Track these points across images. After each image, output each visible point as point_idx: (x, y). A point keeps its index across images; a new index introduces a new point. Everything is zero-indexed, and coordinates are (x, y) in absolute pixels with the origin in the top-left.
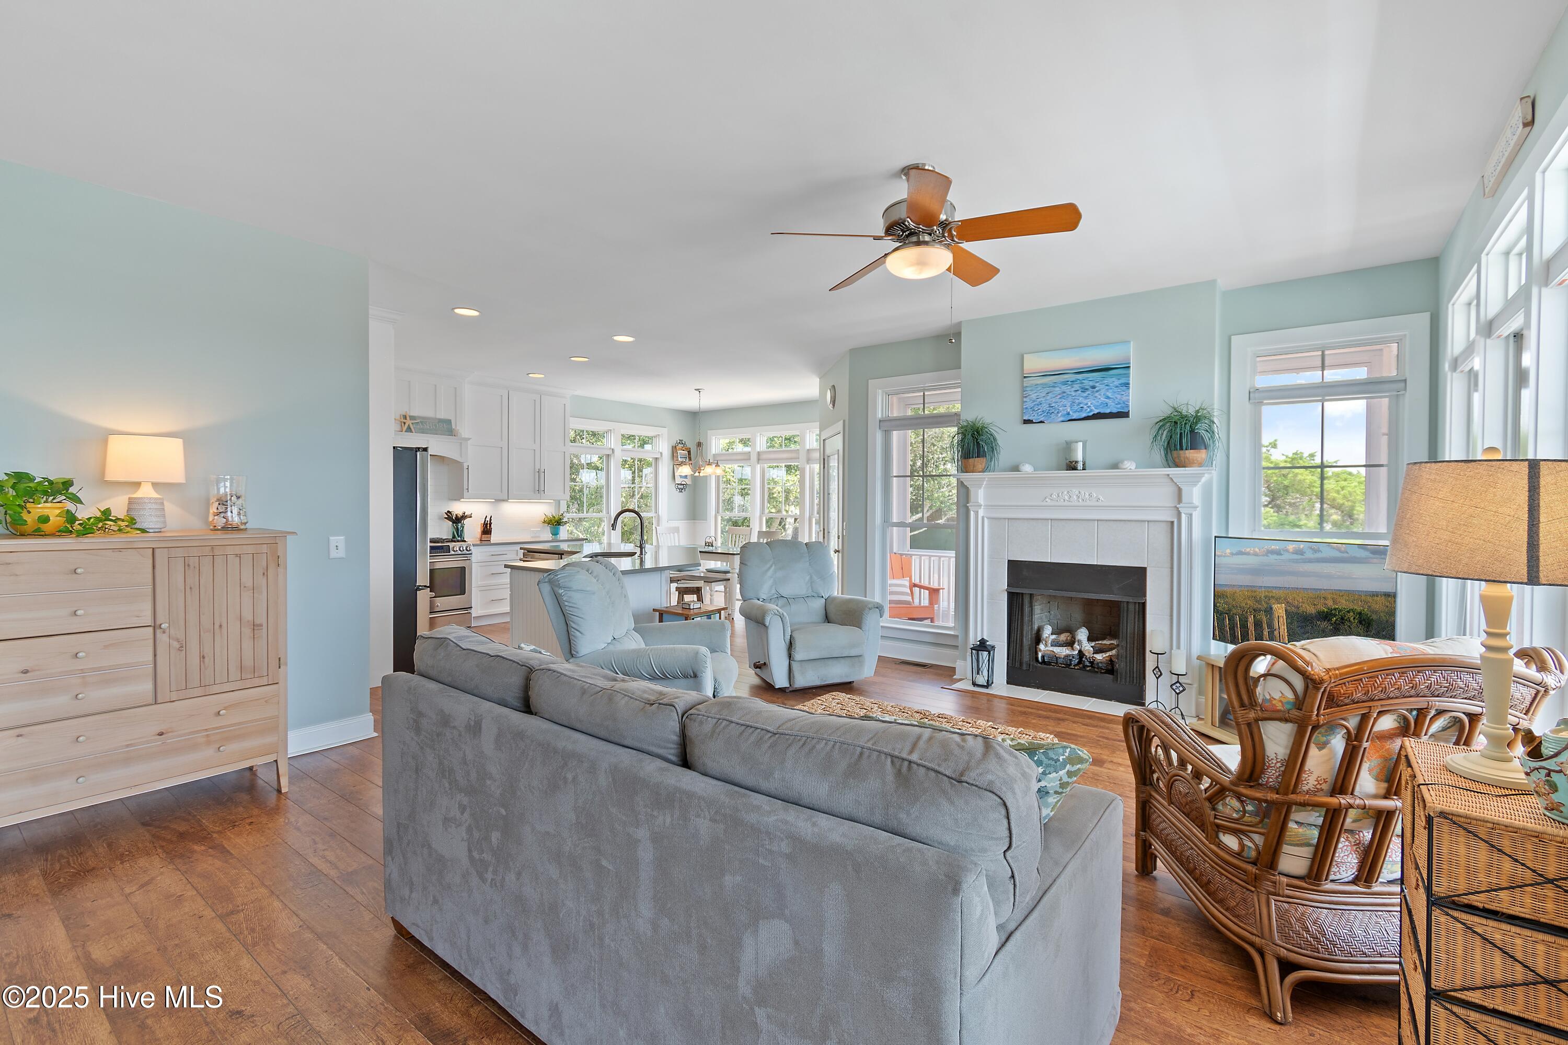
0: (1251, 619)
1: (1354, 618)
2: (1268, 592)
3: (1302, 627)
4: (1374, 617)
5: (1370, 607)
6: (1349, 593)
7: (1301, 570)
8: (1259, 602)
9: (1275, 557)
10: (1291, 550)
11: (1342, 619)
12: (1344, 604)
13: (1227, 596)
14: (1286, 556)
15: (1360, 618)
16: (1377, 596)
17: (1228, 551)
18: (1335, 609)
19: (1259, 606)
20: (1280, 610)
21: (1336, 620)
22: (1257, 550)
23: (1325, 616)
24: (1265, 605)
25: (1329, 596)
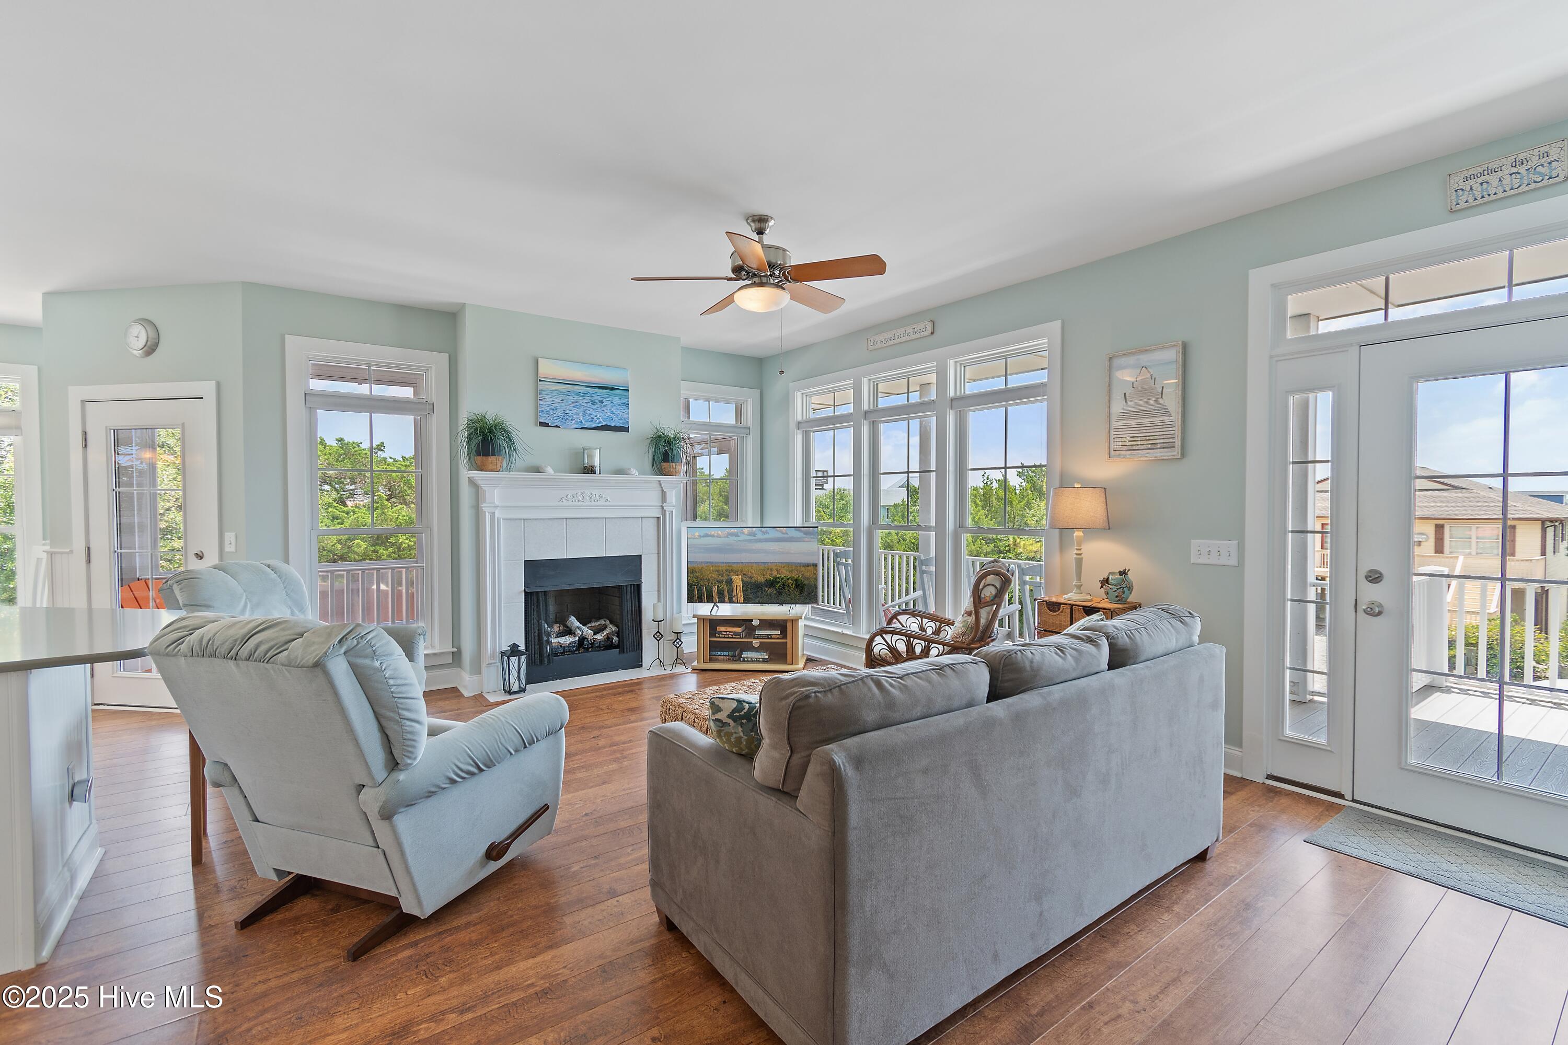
0: (715, 589)
1: (792, 583)
2: (729, 566)
3: (754, 593)
4: (806, 582)
5: (803, 575)
6: (789, 565)
8: (721, 575)
9: (734, 538)
10: (746, 534)
11: (784, 585)
12: (785, 574)
13: (696, 572)
14: (742, 538)
15: (796, 583)
16: (808, 566)
17: (697, 536)
18: (778, 578)
19: (721, 578)
20: (737, 580)
21: (780, 585)
22: (720, 532)
23: (771, 583)
24: (726, 577)
25: (774, 568)
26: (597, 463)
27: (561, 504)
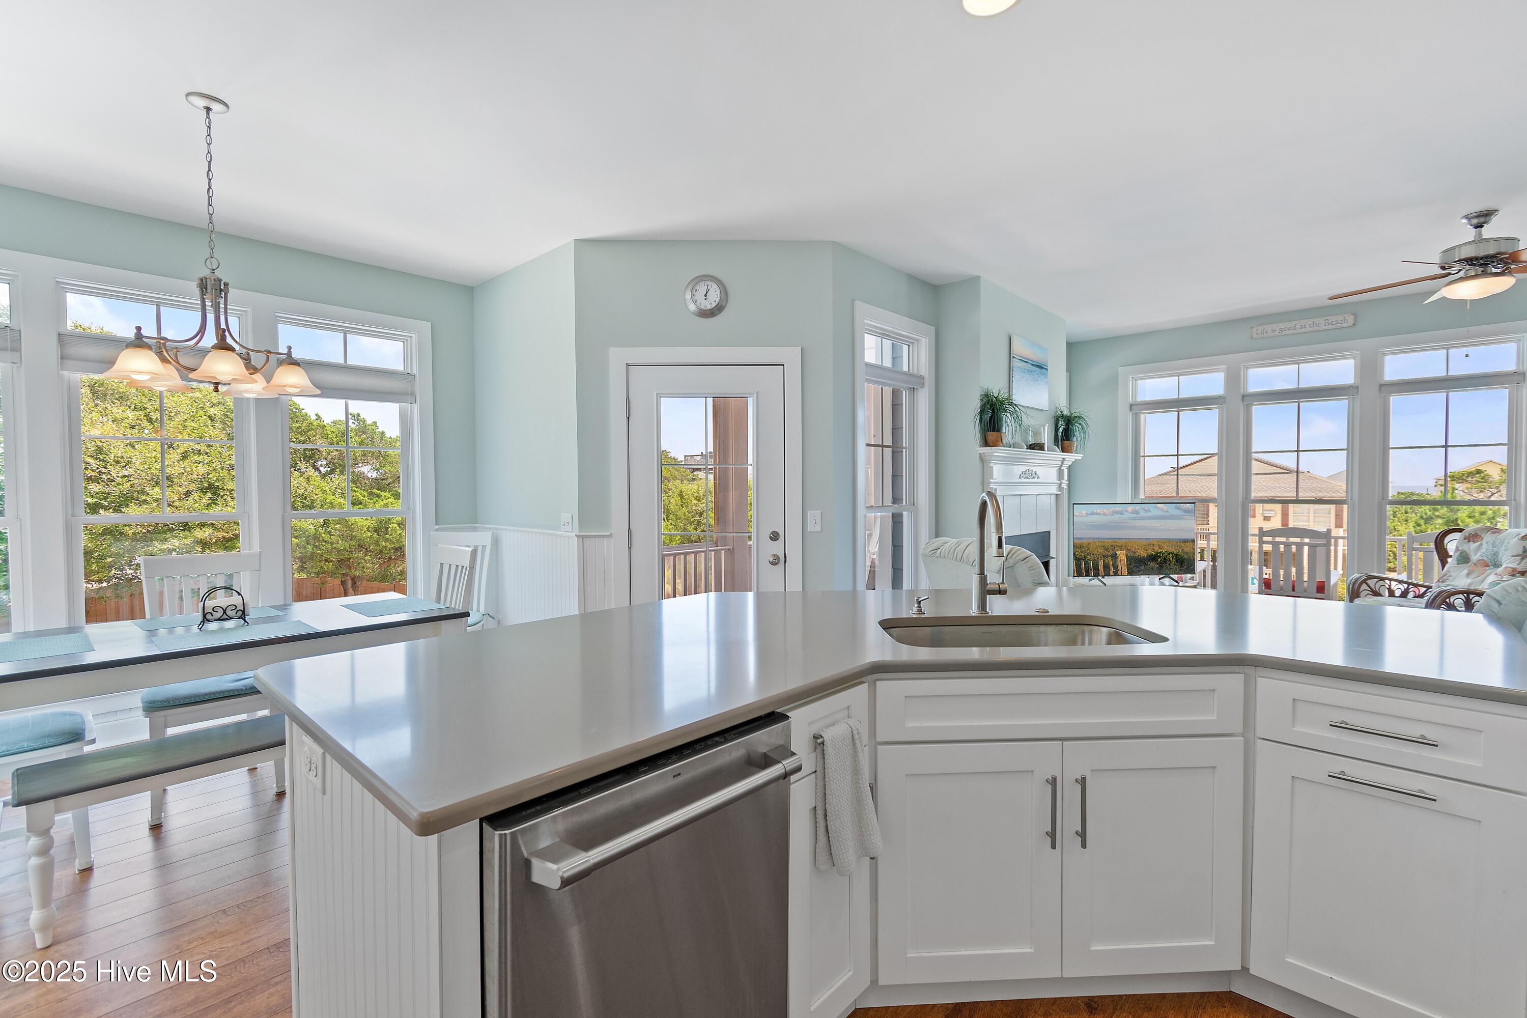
0: (1101, 563)
1: (1173, 559)
2: (1114, 542)
3: (1137, 567)
4: (1186, 557)
5: (1183, 550)
6: (1170, 540)
7: (1137, 525)
8: (1107, 550)
9: (1119, 516)
10: (1130, 511)
11: (1165, 559)
12: (1166, 549)
13: (1083, 547)
14: (1126, 515)
15: (1176, 558)
16: (1188, 542)
17: (1084, 512)
18: (1160, 553)
19: (1107, 553)
20: (1122, 555)
21: (1161, 560)
22: (1105, 511)
23: (1153, 558)
24: (1110, 553)
25: (1156, 544)
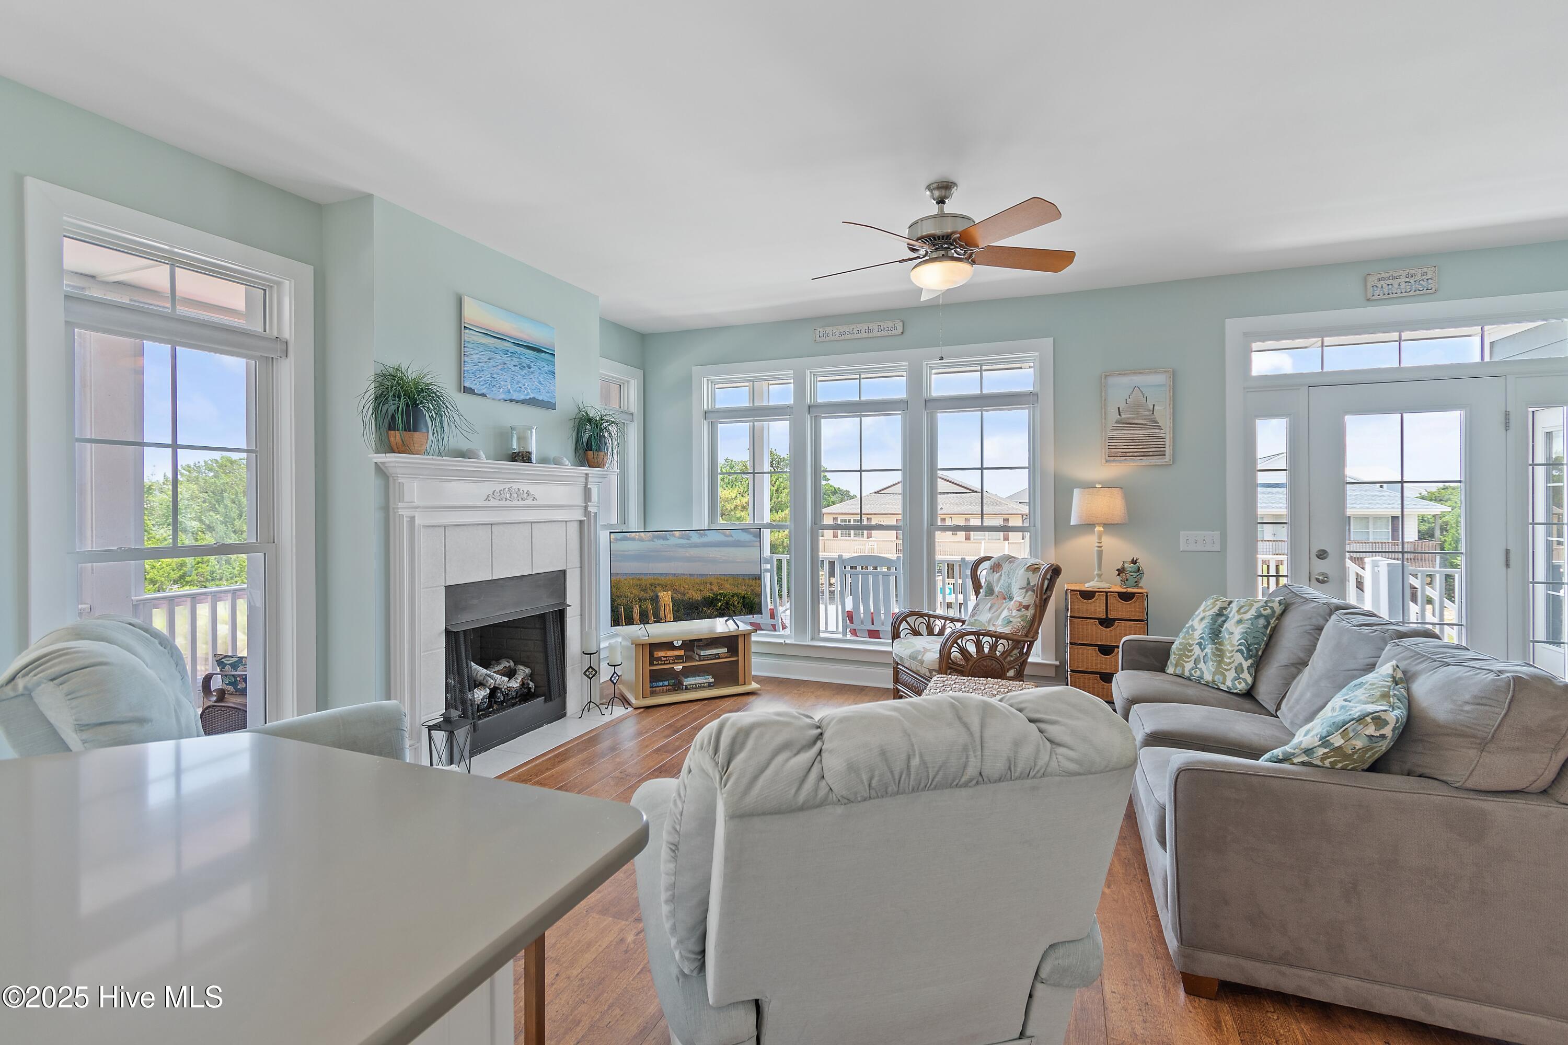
0: (636, 610)
1: (736, 601)
2: (654, 579)
3: (687, 609)
5: (752, 590)
6: (734, 577)
8: (645, 590)
11: (727, 602)
12: (731, 588)
15: (741, 598)
18: (719, 593)
19: (645, 595)
20: (666, 597)
21: (722, 605)
23: (711, 600)
24: (650, 594)
25: (715, 581)
26: (533, 448)
27: (487, 503)
